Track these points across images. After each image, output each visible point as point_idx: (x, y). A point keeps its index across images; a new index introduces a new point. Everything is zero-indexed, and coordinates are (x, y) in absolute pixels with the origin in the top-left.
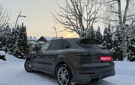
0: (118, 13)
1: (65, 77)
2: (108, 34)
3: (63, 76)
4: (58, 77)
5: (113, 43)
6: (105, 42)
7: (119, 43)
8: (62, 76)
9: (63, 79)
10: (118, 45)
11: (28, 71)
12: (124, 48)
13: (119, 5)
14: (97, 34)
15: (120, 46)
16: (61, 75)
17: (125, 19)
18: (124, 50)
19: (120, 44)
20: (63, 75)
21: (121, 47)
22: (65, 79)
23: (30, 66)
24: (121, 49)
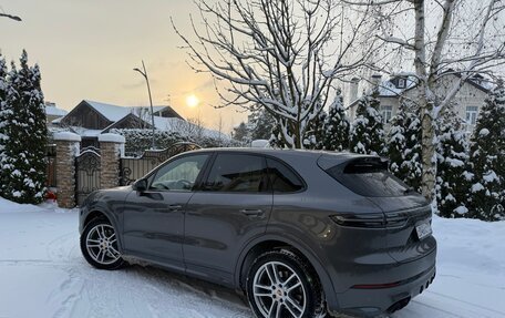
0: (415, 48)
1: (288, 297)
2: (371, 119)
3: (280, 292)
4: (255, 294)
5: (385, 149)
6: (360, 145)
7: (408, 151)
8: (274, 292)
9: (280, 304)
10: (403, 157)
11: (98, 266)
12: (428, 173)
13: (420, 19)
14: (333, 115)
15: (408, 163)
16: (270, 288)
17: (436, 73)
18: (426, 178)
19: (411, 155)
20: (278, 288)
21: (413, 164)
22: (287, 302)
23: (105, 243)
24: (413, 171)
